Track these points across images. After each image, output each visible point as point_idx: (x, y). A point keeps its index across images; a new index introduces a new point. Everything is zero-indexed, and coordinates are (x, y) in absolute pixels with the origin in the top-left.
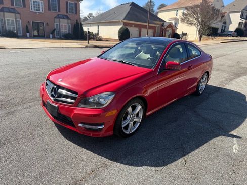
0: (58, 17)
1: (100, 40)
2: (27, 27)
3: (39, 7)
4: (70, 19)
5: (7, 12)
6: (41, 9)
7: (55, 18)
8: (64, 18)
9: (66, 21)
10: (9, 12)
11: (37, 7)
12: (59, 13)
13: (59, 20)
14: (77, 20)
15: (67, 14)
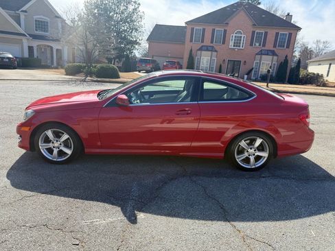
0: (261, 53)
1: (324, 85)
2: (221, 66)
3: (240, 43)
4: (276, 55)
5: (204, 50)
6: (241, 45)
7: (257, 54)
8: (267, 54)
9: (270, 57)
10: (207, 50)
11: (237, 43)
12: (263, 48)
13: (261, 57)
14: (287, 56)
15: (274, 49)
